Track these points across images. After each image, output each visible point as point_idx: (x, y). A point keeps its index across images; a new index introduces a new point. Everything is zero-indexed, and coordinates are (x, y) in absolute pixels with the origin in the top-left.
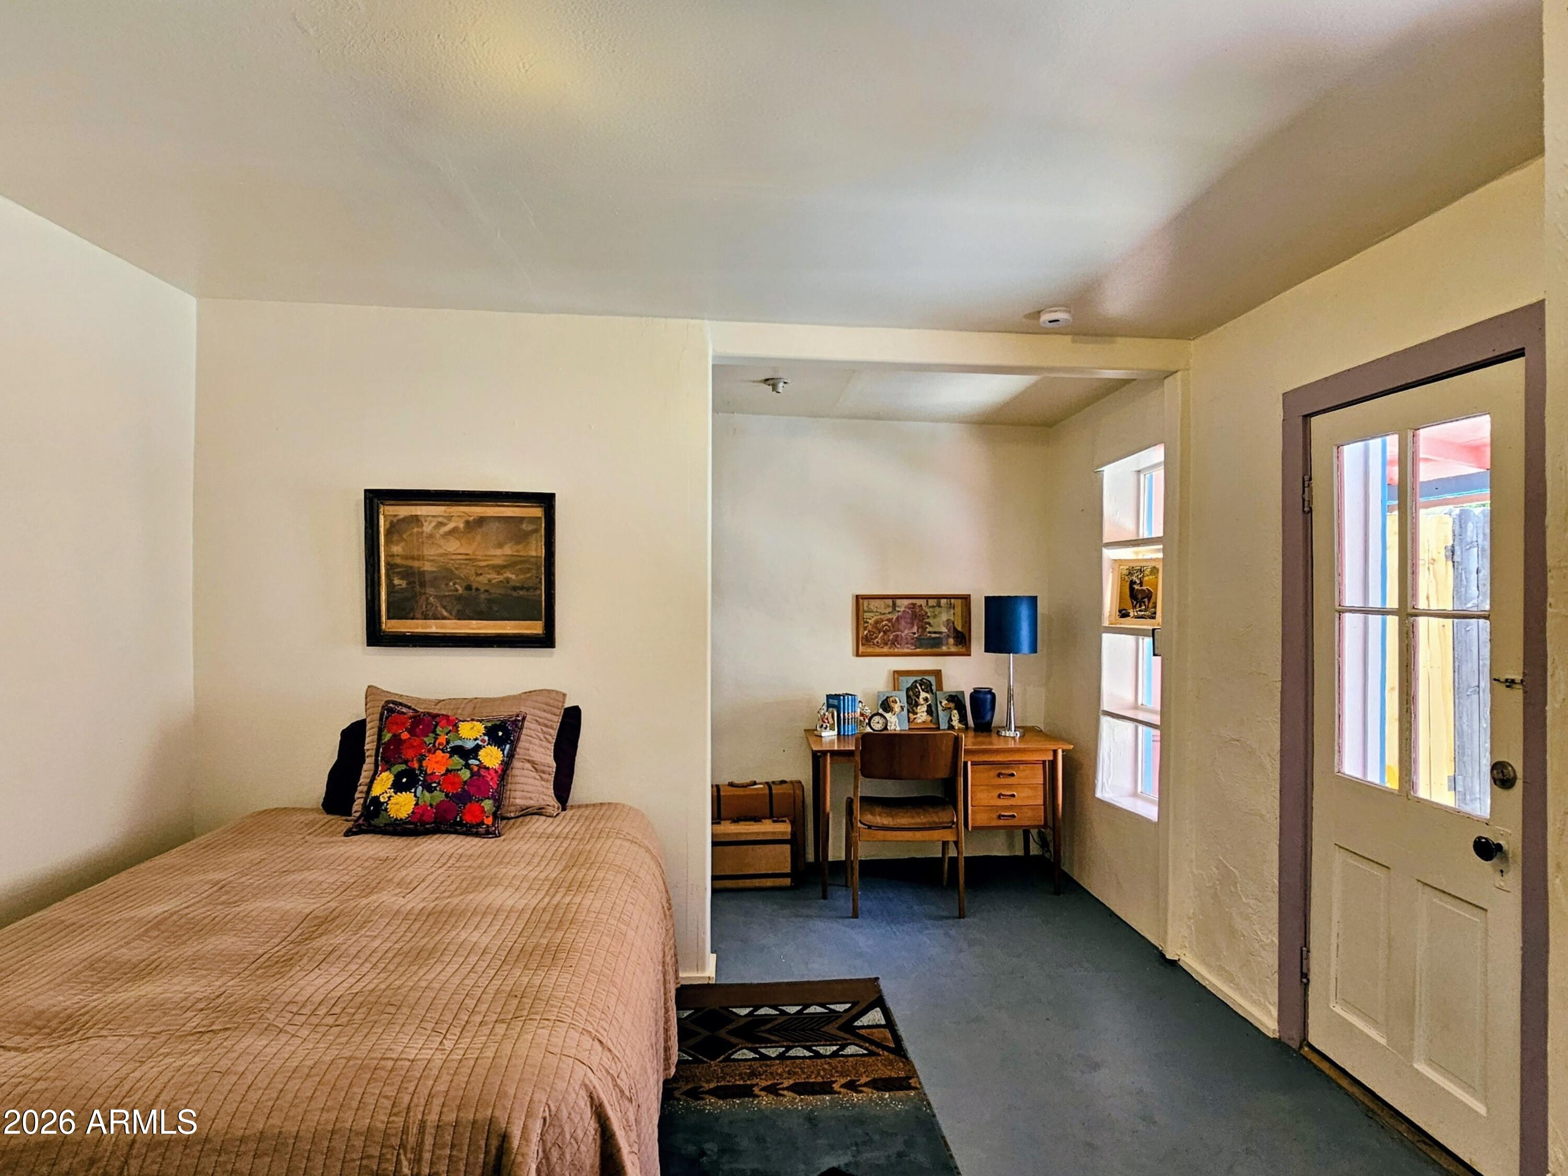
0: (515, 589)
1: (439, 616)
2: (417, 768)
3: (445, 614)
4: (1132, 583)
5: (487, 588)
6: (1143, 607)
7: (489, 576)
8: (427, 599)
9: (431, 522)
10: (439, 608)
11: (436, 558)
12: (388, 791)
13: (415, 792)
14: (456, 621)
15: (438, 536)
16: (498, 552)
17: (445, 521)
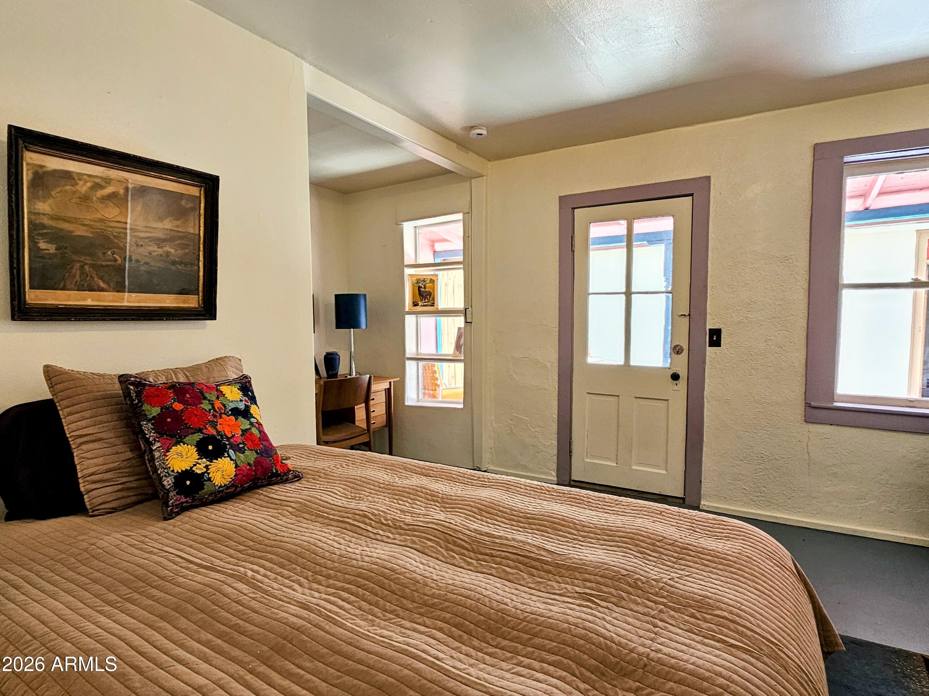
0: (174, 263)
1: (96, 287)
2: (215, 434)
3: (102, 285)
4: (419, 287)
5: (147, 260)
6: (427, 300)
7: (150, 248)
8: (82, 267)
9: (86, 182)
10: (96, 279)
11: (92, 223)
12: (200, 461)
13: (229, 456)
14: (116, 293)
15: (95, 199)
16: (159, 225)
17: (103, 183)
